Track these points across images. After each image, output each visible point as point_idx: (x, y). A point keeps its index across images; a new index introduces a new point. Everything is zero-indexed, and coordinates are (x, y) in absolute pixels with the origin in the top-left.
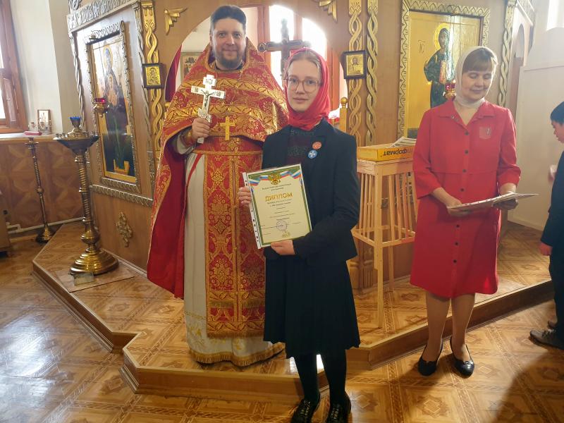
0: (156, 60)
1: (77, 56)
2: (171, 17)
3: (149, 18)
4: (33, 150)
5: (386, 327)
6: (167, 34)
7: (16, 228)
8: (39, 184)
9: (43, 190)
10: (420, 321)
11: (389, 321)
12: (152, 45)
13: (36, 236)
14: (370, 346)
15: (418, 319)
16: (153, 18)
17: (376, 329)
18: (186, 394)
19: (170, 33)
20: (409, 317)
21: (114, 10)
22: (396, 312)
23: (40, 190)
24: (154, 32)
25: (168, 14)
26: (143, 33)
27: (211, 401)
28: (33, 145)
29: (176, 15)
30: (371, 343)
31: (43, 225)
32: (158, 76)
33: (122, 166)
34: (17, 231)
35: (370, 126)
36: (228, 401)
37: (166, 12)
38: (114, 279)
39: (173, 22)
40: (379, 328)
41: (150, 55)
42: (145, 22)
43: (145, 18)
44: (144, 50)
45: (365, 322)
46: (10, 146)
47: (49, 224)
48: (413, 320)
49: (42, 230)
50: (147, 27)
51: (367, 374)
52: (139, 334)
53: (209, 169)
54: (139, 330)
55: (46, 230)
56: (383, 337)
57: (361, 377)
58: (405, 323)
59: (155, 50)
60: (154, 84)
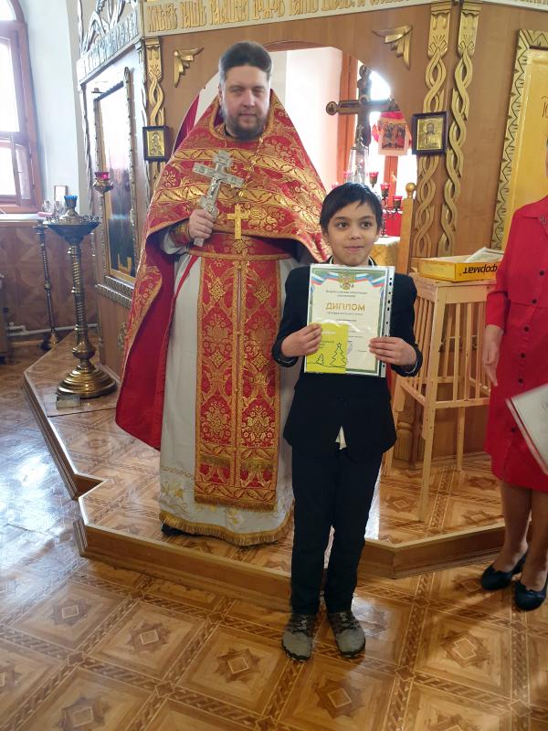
0: (161, 123)
1: (86, 117)
2: (182, 61)
3: (155, 62)
4: (42, 236)
5: (430, 521)
6: (177, 85)
7: (21, 330)
8: (47, 278)
9: (51, 287)
10: (484, 520)
11: (439, 513)
12: (156, 100)
13: (42, 341)
14: (397, 546)
15: (483, 517)
16: (159, 62)
17: (415, 522)
18: (139, 568)
19: (180, 84)
20: (469, 512)
21: (120, 52)
22: (454, 501)
23: (47, 286)
24: (159, 82)
25: (179, 57)
26: (146, 84)
27: (167, 584)
28: (42, 229)
29: (189, 58)
30: (401, 542)
31: (49, 330)
32: (162, 144)
33: (125, 264)
34: (22, 334)
35: (448, 228)
36: (189, 588)
37: (176, 54)
38: (104, 406)
39: (185, 68)
40: (419, 522)
41: (153, 115)
42: (150, 68)
43: (149, 62)
44: (148, 108)
45: (403, 510)
46: (18, 230)
47: (56, 329)
48: (474, 518)
49: (48, 336)
50: (151, 75)
51: (387, 583)
52: (105, 481)
53: (206, 277)
54: (106, 477)
55: (53, 336)
56: (420, 536)
57: (377, 586)
58: (460, 520)
59: (161, 108)
60: (157, 155)
